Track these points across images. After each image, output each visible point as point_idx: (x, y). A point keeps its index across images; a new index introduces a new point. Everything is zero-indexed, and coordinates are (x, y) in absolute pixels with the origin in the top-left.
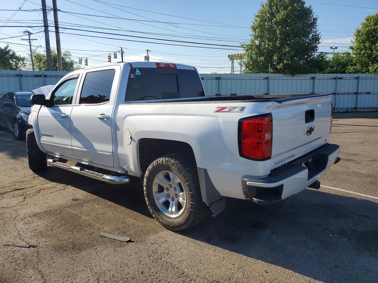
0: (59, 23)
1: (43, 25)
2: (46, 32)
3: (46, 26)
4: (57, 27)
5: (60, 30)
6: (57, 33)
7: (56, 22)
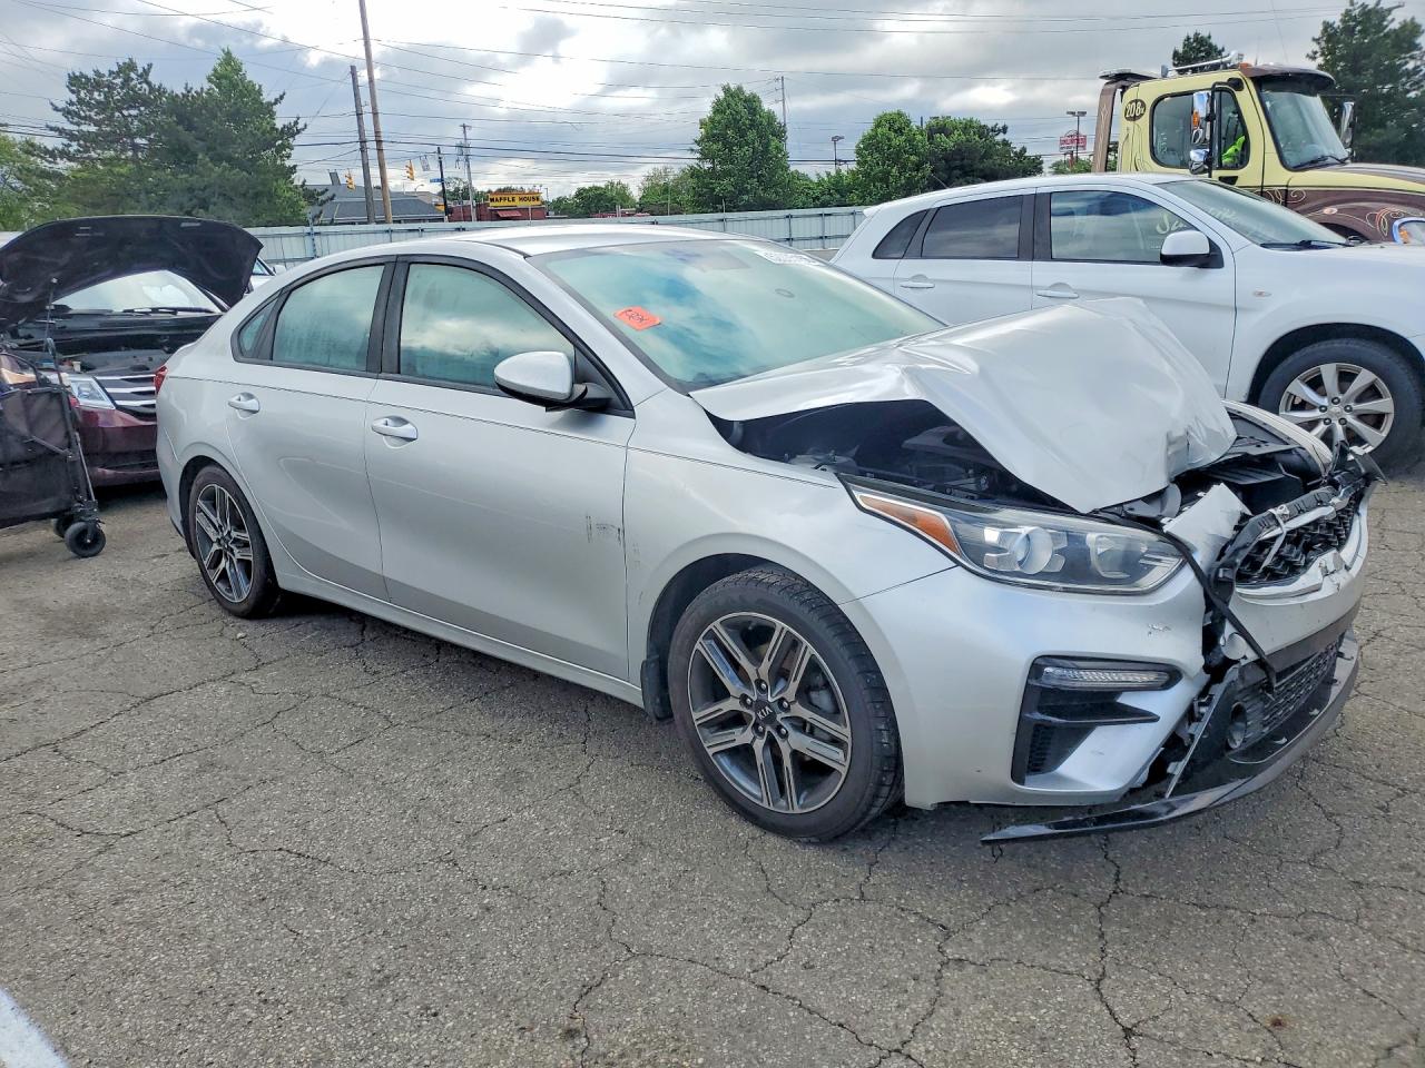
0: (382, 134)
1: (357, 139)
2: (363, 150)
3: (363, 142)
4: (379, 142)
5: (384, 146)
6: (380, 150)
7: (377, 133)
